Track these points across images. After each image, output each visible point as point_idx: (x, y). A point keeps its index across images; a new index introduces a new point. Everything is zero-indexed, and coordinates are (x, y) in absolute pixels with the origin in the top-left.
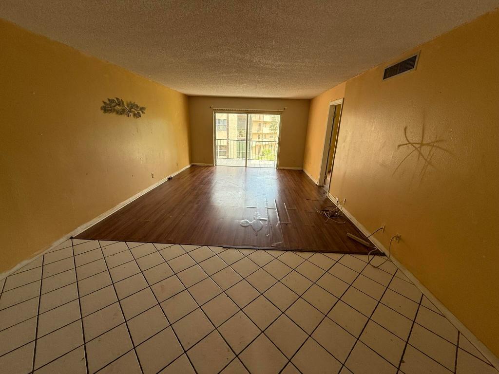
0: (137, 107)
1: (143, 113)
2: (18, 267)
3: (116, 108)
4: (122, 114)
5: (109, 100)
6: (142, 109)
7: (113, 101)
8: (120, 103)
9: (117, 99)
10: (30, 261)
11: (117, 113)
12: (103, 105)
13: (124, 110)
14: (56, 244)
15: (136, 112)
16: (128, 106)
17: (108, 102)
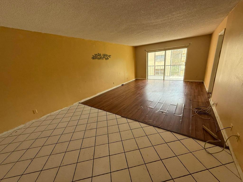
0: (107, 55)
1: (110, 57)
2: (64, 109)
3: (97, 57)
4: (100, 59)
5: (95, 54)
6: (109, 56)
7: (97, 55)
8: (99, 55)
9: (98, 53)
10: (67, 108)
11: (98, 59)
12: (92, 56)
13: (101, 57)
14: (75, 104)
15: (106, 58)
16: (103, 56)
17: (94, 55)
